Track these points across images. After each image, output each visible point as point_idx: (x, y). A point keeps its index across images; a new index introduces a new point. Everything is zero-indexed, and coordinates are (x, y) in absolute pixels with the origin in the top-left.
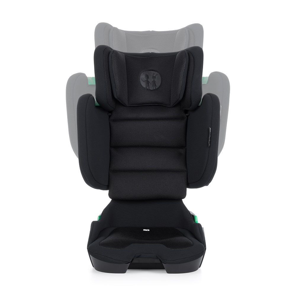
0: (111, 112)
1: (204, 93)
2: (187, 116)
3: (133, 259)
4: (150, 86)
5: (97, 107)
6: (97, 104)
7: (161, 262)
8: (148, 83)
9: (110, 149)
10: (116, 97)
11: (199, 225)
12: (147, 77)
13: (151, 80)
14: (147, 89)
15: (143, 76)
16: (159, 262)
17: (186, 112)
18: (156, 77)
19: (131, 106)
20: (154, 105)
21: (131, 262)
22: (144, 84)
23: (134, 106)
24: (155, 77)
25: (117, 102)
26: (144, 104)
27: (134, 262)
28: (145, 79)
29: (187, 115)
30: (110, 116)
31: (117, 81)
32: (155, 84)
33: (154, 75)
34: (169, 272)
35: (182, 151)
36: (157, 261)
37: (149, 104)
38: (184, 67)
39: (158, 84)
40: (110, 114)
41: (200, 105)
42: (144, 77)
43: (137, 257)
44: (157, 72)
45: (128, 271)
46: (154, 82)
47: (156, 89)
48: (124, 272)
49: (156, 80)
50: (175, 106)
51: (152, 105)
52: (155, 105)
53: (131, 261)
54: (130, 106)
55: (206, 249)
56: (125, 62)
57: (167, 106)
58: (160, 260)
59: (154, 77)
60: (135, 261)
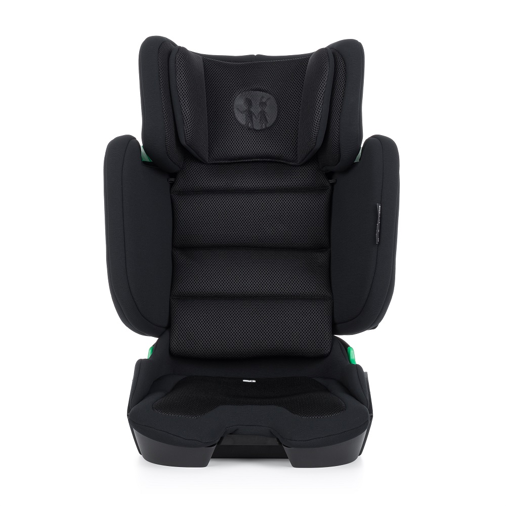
0: (174, 175)
1: (367, 135)
2: (332, 185)
3: (222, 438)
4: (254, 122)
5: (145, 163)
6: (145, 157)
7: (280, 443)
8: (250, 115)
9: (172, 252)
10: (183, 143)
11: (358, 368)
12: (249, 102)
13: (256, 110)
14: (249, 129)
15: (239, 102)
16: (277, 443)
17: (329, 175)
18: (268, 103)
19: (215, 164)
20: (263, 162)
21: (219, 443)
22: (241, 118)
23: (221, 164)
24: (265, 104)
25: (188, 154)
26: (242, 159)
27: (224, 443)
28: (245, 108)
29: (331, 181)
30: (172, 184)
31: (186, 110)
32: (265, 117)
33: (264, 100)
34: (296, 464)
35: (321, 258)
36: (272, 442)
37: (252, 159)
38: (326, 80)
39: (271, 118)
40: (173, 180)
41: (357, 160)
42: (242, 103)
43: (230, 434)
44: (270, 93)
45: (212, 462)
46: (263, 114)
47: (267, 128)
48: (203, 464)
49: (266, 110)
50: (306, 163)
51: (260, 162)
52: (265, 162)
53: (218, 441)
54: (213, 164)
55: (372, 417)
56: (203, 73)
57: (291, 163)
58: (278, 440)
59: (263, 104)
60: (227, 442)
